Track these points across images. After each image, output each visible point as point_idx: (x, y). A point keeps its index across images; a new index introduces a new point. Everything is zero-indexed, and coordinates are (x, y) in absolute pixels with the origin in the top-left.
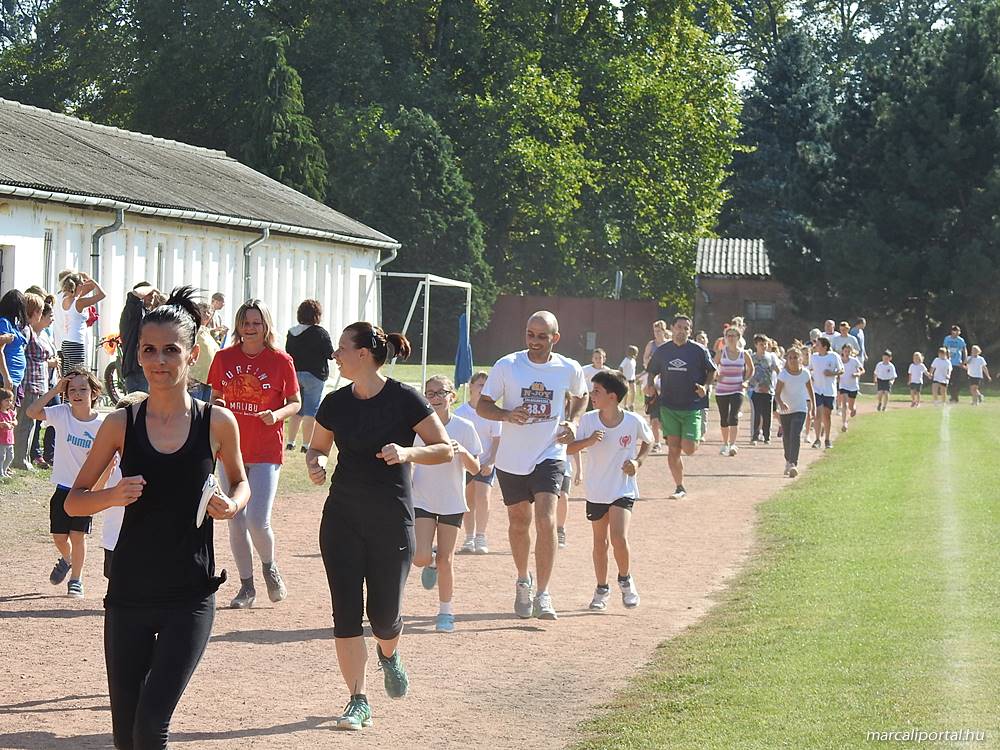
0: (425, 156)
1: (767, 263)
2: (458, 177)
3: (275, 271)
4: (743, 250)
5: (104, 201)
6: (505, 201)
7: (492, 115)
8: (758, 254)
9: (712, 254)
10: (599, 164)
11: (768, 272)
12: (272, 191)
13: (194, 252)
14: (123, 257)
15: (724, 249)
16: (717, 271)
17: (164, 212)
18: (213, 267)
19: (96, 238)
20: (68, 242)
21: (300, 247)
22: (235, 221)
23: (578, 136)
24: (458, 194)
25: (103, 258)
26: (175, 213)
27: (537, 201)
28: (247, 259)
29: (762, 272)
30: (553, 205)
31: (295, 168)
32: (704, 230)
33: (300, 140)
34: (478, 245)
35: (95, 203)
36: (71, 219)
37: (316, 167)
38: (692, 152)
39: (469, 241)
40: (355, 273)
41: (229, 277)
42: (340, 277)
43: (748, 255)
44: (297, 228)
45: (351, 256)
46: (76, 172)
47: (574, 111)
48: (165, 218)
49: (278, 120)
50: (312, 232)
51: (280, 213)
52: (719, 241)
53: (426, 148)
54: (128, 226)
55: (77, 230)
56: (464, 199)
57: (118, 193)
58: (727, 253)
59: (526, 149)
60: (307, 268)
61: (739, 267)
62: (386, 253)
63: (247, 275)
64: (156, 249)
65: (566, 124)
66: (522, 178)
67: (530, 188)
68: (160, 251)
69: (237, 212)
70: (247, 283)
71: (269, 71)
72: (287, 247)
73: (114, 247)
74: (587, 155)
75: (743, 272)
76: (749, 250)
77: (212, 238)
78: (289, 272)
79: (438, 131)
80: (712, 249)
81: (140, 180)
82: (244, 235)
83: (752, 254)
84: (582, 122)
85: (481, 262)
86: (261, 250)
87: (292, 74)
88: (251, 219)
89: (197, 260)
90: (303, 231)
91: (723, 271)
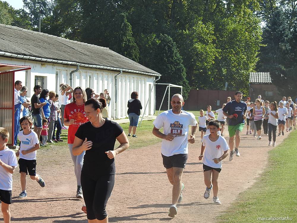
0: (168, 49)
1: (271, 79)
2: (178, 55)
3: (124, 83)
4: (263, 75)
5: (73, 63)
6: (192, 62)
7: (188, 36)
8: (268, 77)
9: (254, 77)
10: (220, 50)
11: (271, 82)
12: (123, 59)
13: (100, 78)
14: (79, 79)
15: (258, 75)
16: (255, 82)
17: (91, 66)
18: (106, 82)
19: (71, 74)
20: (63, 75)
21: (131, 76)
22: (112, 68)
23: (214, 42)
24: (178, 60)
25: (73, 80)
26: (94, 66)
27: (202, 62)
28: (116, 80)
29: (269, 82)
30: (206, 62)
31: (130, 53)
32: (252, 70)
33: (131, 44)
34: (184, 75)
35: (71, 63)
36: (64, 68)
37: (136, 52)
38: (248, 46)
39: (181, 73)
40: (148, 83)
41: (110, 85)
42: (143, 85)
43: (265, 77)
44: (130, 70)
45: (147, 78)
46: (65, 54)
47: (213, 34)
48: (91, 68)
49: (125, 39)
50: (135, 71)
51: (125, 66)
52: (256, 73)
53: (168, 46)
54: (80, 70)
55: (65, 71)
56: (180, 61)
57: (77, 61)
58: (258, 76)
59: (199, 46)
60: (134, 82)
61: (262, 80)
62: (157, 77)
63: (116, 84)
64: (89, 77)
65: (210, 38)
66: (197, 55)
67: (200, 58)
68: (90, 77)
69: (113, 66)
70: (116, 87)
71: (122, 24)
72: (127, 76)
73: (76, 77)
74: (216, 48)
75: (263, 82)
76: (265, 75)
77: (105, 74)
78: (128, 83)
79: (172, 41)
80: (254, 75)
81: (84, 57)
82: (115, 73)
83: (266, 77)
84: (215, 38)
85: (185, 80)
86: (120, 77)
87: (128, 24)
88: (117, 68)
89: (101, 80)
90: (132, 71)
91: (257, 82)
